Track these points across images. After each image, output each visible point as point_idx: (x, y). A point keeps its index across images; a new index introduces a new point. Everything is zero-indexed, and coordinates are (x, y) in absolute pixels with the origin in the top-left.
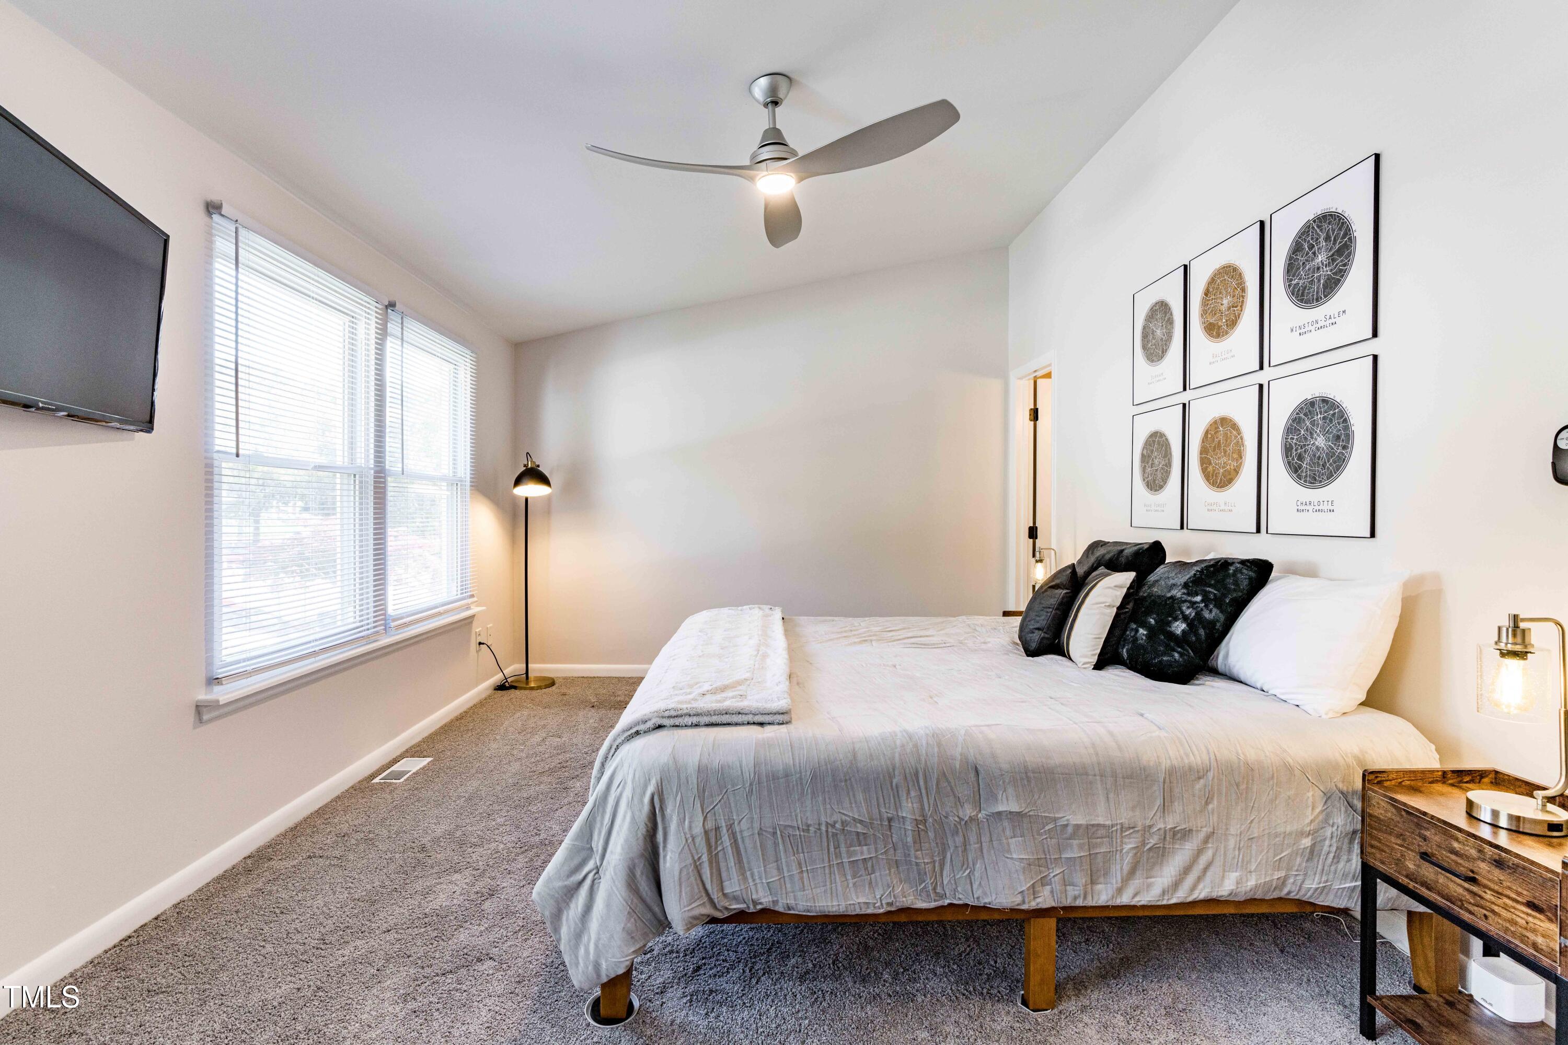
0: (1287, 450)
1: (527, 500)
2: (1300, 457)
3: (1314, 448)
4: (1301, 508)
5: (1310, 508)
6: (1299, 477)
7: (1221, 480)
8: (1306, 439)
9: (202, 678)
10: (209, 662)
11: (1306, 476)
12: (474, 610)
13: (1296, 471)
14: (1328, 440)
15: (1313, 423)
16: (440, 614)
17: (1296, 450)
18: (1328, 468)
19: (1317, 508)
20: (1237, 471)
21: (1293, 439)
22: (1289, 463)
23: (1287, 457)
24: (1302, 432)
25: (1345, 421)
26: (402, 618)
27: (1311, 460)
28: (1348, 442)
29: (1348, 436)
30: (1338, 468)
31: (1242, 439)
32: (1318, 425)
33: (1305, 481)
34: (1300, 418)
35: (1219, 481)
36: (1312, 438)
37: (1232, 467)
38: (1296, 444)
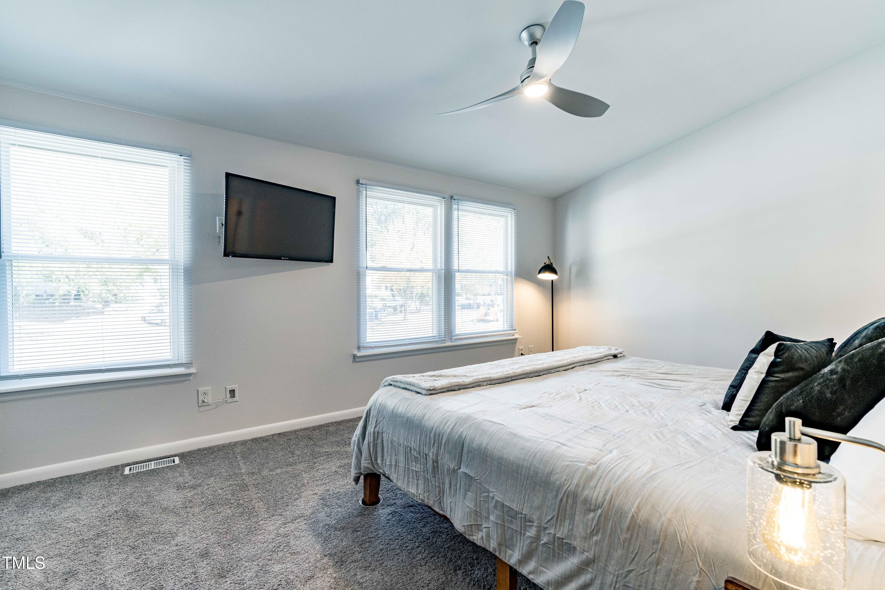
1: (552, 281)
9: (356, 346)
10: (359, 341)
12: (516, 336)
16: (487, 336)
26: (460, 336)
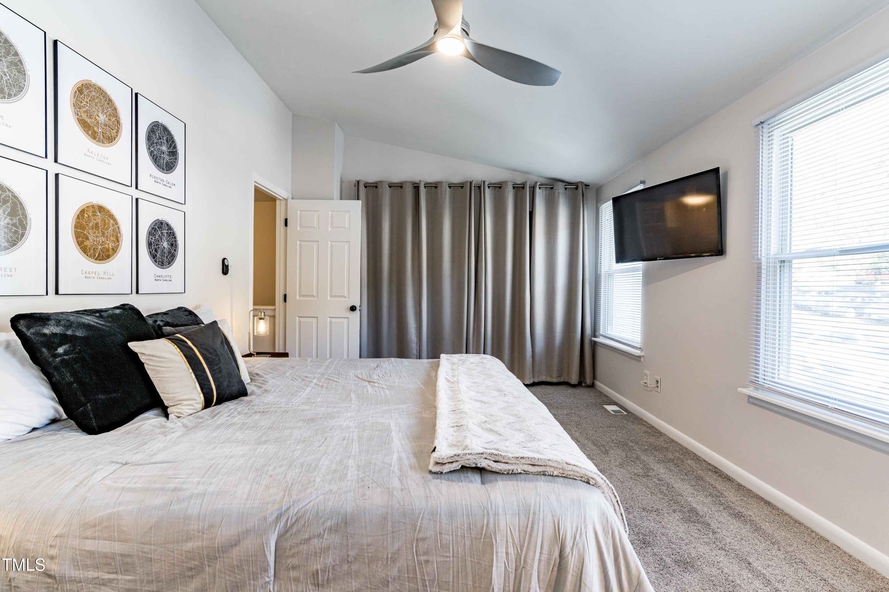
0: (150, 244)
2: (156, 251)
3: (162, 247)
4: (157, 278)
5: (161, 279)
6: (156, 261)
7: (99, 254)
8: (158, 241)
11: (159, 262)
13: (154, 258)
14: (168, 244)
15: (162, 233)
17: (154, 246)
18: (169, 259)
19: (164, 279)
20: (115, 250)
21: (152, 239)
22: (150, 252)
23: (149, 249)
24: (157, 237)
25: (175, 238)
27: (161, 253)
28: (176, 248)
29: (176, 245)
30: (173, 260)
31: (119, 228)
32: (164, 235)
33: (159, 264)
34: (155, 228)
35: (97, 255)
36: (162, 241)
37: (110, 247)
38: (154, 242)
